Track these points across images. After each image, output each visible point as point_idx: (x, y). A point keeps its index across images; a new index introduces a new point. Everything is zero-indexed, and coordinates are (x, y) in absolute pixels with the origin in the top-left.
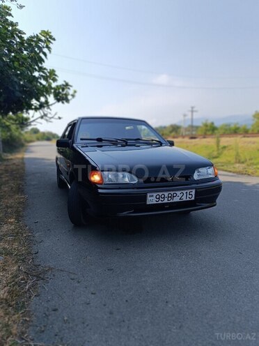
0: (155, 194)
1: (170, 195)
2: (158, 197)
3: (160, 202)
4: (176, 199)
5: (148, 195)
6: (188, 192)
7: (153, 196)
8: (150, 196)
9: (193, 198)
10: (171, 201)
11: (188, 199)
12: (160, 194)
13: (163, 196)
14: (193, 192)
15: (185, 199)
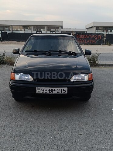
0: (41, 88)
1: (50, 90)
2: (43, 90)
3: (44, 93)
4: (55, 92)
5: (37, 88)
6: (63, 89)
7: (40, 89)
8: (38, 89)
9: (66, 93)
10: (52, 93)
11: (63, 93)
12: (44, 89)
13: (46, 90)
14: (66, 89)
15: (60, 93)
